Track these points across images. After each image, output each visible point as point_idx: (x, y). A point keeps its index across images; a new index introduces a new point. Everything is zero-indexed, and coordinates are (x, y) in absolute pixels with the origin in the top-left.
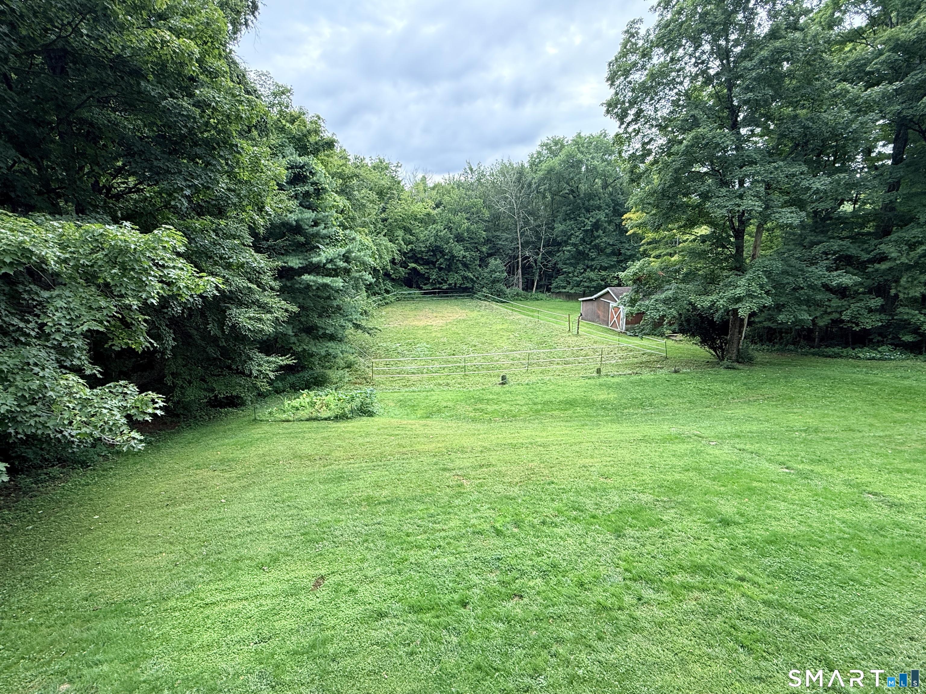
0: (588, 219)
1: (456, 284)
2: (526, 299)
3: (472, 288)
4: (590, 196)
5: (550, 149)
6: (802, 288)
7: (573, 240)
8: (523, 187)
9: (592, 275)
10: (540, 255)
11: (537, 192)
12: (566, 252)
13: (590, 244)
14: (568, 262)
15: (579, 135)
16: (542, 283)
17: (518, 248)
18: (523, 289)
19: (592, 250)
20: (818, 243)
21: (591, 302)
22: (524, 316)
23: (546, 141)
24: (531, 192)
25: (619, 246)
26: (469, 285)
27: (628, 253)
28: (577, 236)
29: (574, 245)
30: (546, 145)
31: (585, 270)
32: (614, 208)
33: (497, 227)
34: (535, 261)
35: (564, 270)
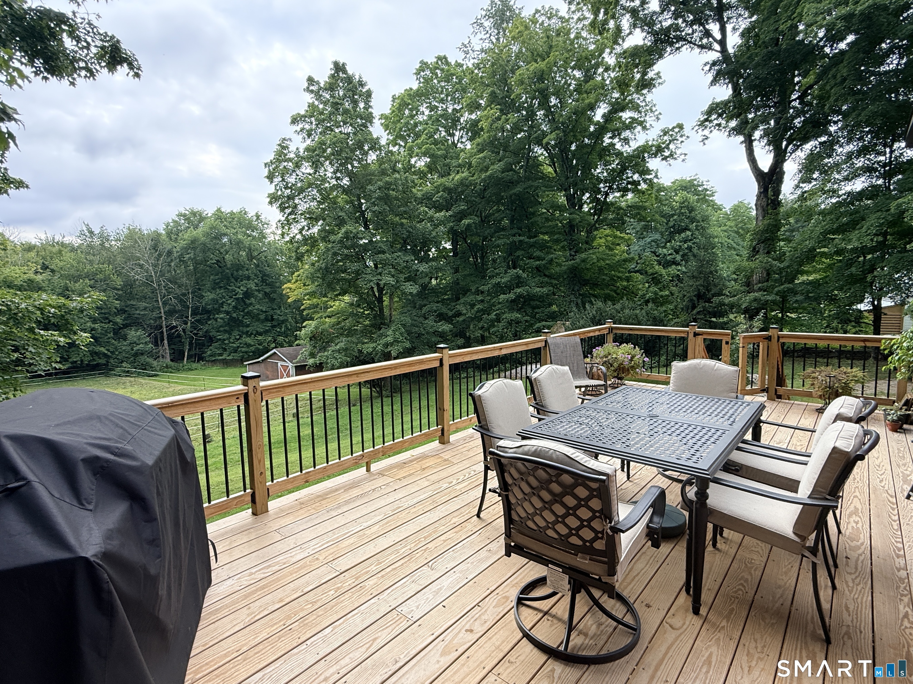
0: (239, 288)
1: (82, 361)
2: (178, 370)
3: (106, 365)
4: (239, 267)
5: (187, 219)
6: (424, 335)
7: (225, 308)
8: (160, 255)
9: (249, 340)
10: (189, 324)
11: (180, 261)
12: (219, 320)
13: (243, 311)
14: (222, 329)
15: (219, 210)
16: (193, 353)
17: (161, 317)
18: (172, 360)
19: (246, 317)
20: (425, 306)
21: (258, 364)
22: (186, 387)
23: (183, 212)
24: (172, 260)
25: (271, 312)
26: (103, 361)
27: (281, 318)
28: (230, 304)
29: (227, 313)
30: (184, 215)
31: (241, 336)
32: (262, 278)
33: (131, 296)
34: (184, 330)
35: (219, 337)
